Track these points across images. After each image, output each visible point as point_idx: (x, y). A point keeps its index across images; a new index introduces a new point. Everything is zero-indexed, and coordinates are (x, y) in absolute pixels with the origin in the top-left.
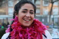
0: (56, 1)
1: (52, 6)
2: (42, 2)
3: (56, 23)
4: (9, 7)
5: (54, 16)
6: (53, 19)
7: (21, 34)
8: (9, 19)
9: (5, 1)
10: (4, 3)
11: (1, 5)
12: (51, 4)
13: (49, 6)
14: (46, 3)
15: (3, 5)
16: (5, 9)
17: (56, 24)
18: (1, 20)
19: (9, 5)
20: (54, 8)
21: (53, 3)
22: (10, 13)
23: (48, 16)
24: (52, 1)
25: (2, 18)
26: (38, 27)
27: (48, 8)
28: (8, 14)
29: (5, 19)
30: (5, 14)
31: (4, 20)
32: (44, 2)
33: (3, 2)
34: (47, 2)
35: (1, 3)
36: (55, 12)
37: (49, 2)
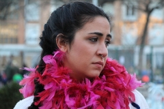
0: (157, 8)
1: (148, 20)
2: (120, 10)
3: (158, 67)
4: (29, 22)
5: (152, 47)
6: (150, 57)
7: (70, 97)
8: (26, 55)
9: (17, 6)
10: (15, 12)
11: (6, 15)
12: (144, 16)
13: (137, 21)
14: (130, 12)
15: (12, 16)
16: (15, 27)
17: (159, 72)
18: (4, 58)
19: (29, 18)
20: (153, 27)
21: (149, 12)
22: (30, 39)
23: (137, 49)
24: (147, 7)
25: (8, 54)
26: (117, 77)
27: (135, 25)
28: (24, 42)
29: (16, 54)
30: (15, 41)
31: (12, 57)
32: (124, 8)
33: (12, 8)
34: (133, 8)
35: (5, 9)
36: (155, 37)
37: (140, 9)
